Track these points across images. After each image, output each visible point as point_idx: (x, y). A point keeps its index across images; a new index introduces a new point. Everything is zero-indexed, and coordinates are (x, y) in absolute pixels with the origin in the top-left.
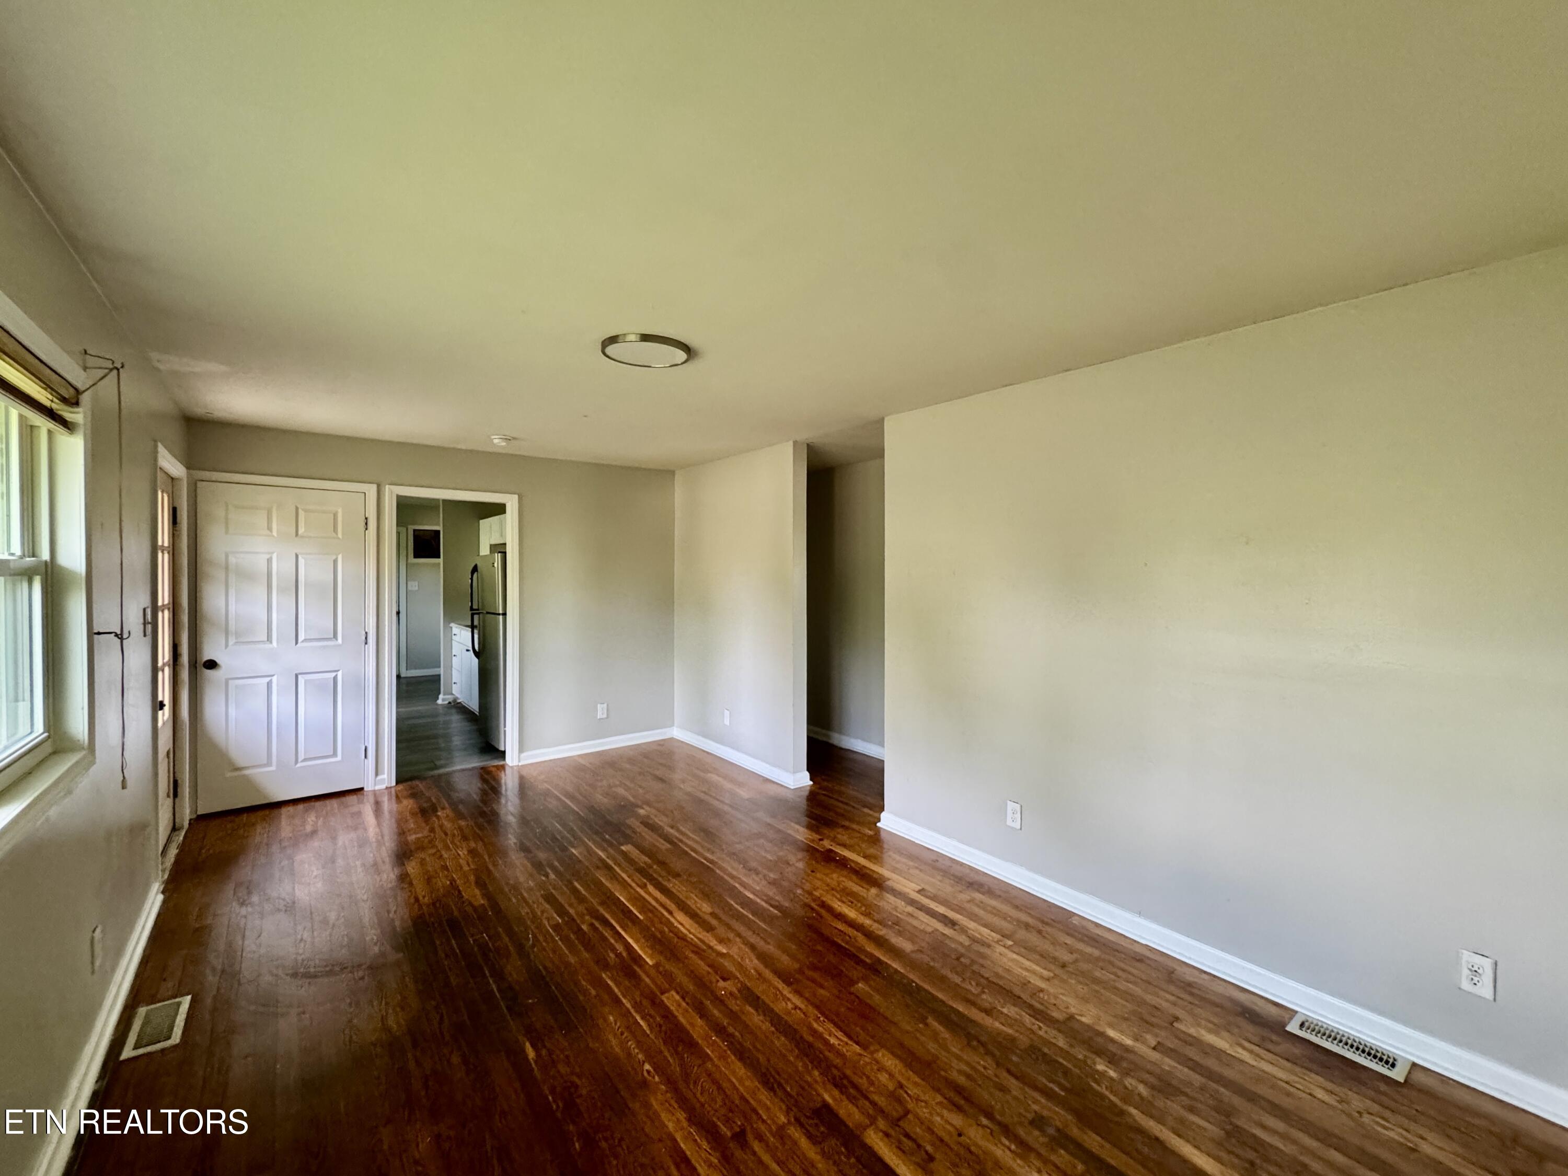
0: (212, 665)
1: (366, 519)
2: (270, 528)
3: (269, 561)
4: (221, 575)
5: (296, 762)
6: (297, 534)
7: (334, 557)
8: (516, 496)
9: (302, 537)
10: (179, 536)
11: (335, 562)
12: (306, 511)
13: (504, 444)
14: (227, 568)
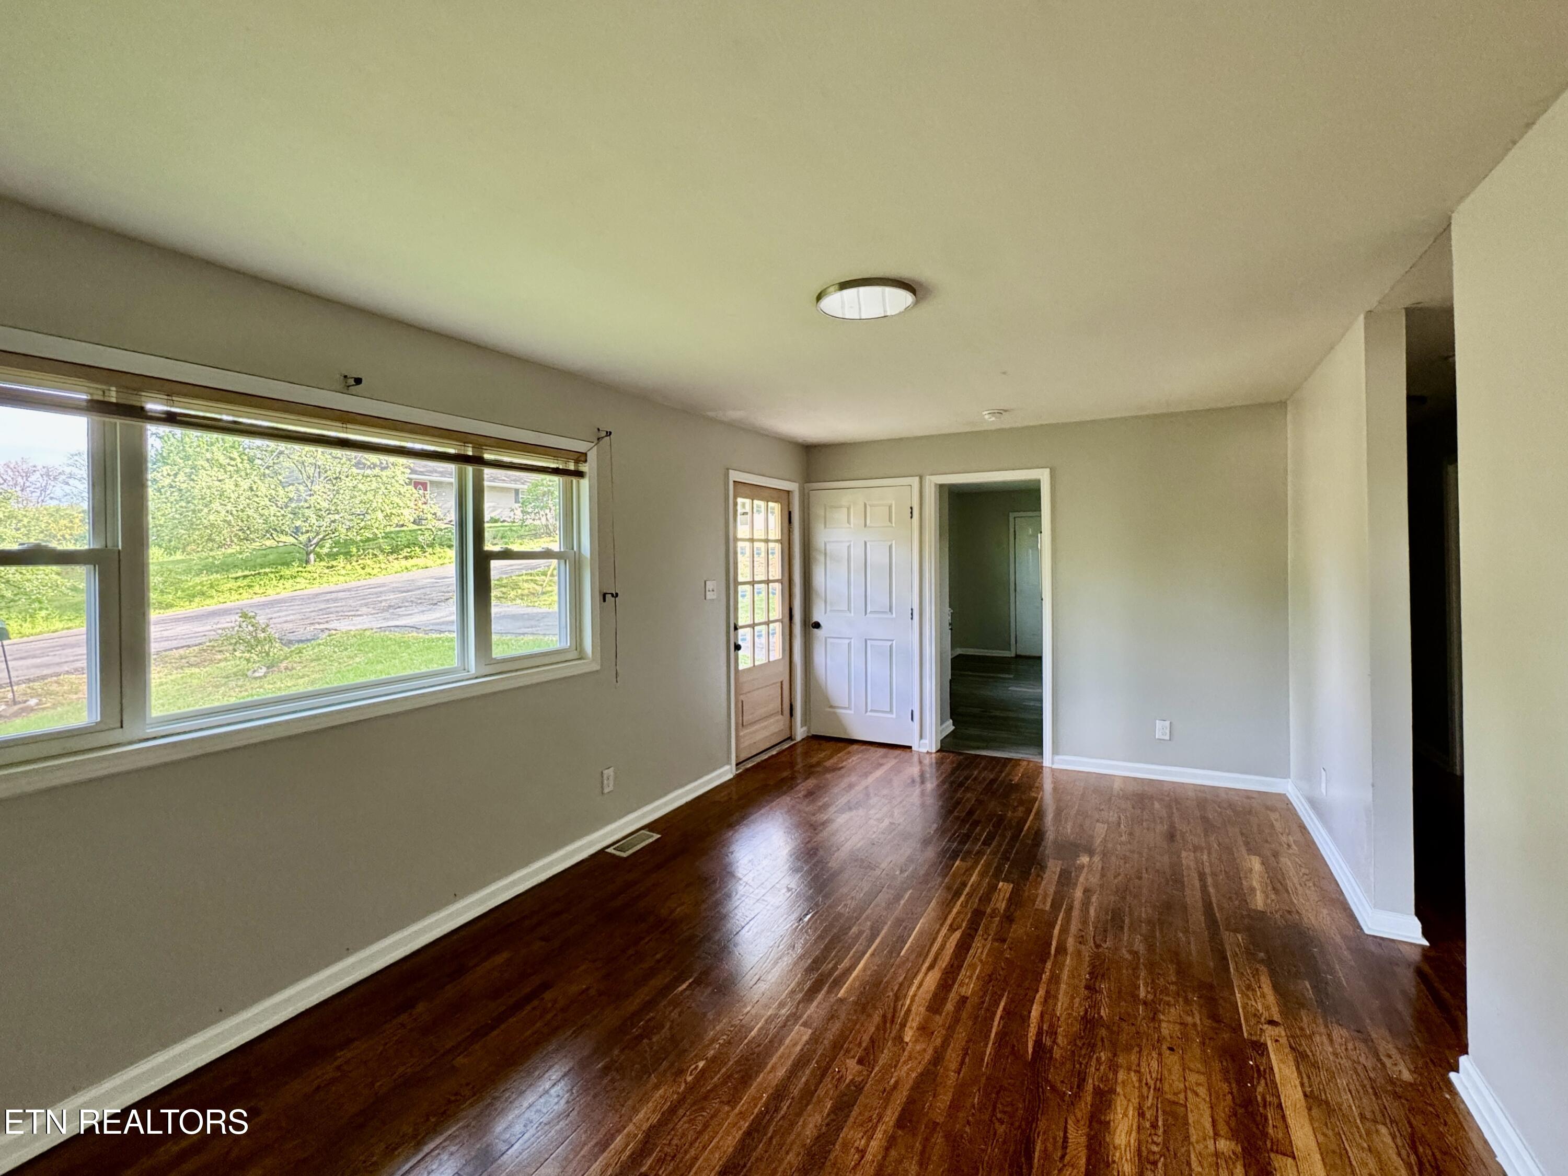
0: (817, 625)
1: (911, 508)
2: (849, 522)
3: (849, 547)
4: (822, 558)
5: (866, 712)
6: (865, 525)
7: (890, 543)
8: (1048, 470)
9: (870, 527)
10: (793, 531)
11: (890, 547)
12: (871, 506)
13: (993, 419)
14: (825, 554)
